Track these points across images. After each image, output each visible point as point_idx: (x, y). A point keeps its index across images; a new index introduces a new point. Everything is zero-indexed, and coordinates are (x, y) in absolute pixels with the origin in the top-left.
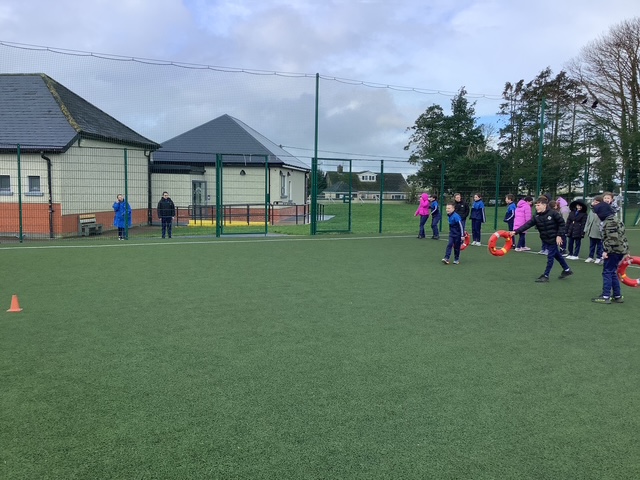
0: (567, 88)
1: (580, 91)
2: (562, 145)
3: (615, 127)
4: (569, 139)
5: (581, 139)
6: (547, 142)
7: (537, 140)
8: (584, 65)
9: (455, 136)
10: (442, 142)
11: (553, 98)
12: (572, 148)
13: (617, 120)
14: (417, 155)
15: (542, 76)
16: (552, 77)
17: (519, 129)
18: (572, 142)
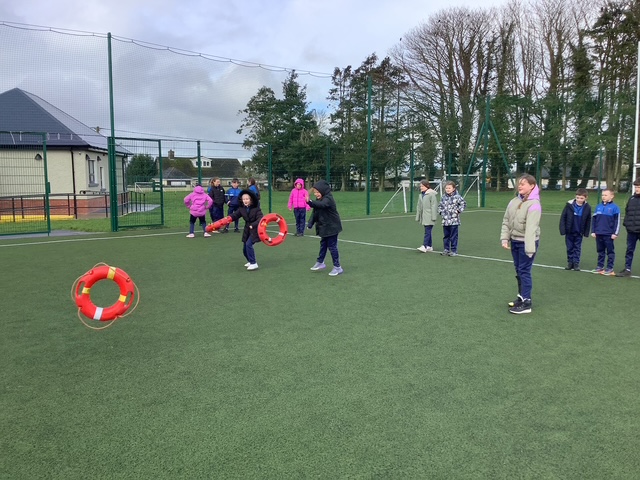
0: (392, 74)
1: (403, 78)
2: (389, 131)
3: (435, 114)
4: (394, 125)
5: (405, 125)
6: (374, 128)
7: (365, 126)
8: (406, 52)
9: (288, 121)
10: (276, 127)
11: (378, 85)
12: (397, 134)
13: (436, 107)
14: (251, 139)
15: (367, 62)
16: (378, 63)
17: (349, 115)
18: (397, 128)
